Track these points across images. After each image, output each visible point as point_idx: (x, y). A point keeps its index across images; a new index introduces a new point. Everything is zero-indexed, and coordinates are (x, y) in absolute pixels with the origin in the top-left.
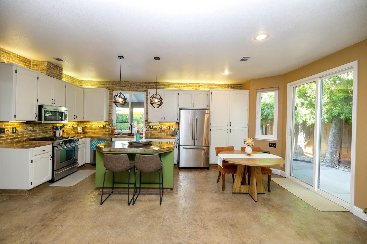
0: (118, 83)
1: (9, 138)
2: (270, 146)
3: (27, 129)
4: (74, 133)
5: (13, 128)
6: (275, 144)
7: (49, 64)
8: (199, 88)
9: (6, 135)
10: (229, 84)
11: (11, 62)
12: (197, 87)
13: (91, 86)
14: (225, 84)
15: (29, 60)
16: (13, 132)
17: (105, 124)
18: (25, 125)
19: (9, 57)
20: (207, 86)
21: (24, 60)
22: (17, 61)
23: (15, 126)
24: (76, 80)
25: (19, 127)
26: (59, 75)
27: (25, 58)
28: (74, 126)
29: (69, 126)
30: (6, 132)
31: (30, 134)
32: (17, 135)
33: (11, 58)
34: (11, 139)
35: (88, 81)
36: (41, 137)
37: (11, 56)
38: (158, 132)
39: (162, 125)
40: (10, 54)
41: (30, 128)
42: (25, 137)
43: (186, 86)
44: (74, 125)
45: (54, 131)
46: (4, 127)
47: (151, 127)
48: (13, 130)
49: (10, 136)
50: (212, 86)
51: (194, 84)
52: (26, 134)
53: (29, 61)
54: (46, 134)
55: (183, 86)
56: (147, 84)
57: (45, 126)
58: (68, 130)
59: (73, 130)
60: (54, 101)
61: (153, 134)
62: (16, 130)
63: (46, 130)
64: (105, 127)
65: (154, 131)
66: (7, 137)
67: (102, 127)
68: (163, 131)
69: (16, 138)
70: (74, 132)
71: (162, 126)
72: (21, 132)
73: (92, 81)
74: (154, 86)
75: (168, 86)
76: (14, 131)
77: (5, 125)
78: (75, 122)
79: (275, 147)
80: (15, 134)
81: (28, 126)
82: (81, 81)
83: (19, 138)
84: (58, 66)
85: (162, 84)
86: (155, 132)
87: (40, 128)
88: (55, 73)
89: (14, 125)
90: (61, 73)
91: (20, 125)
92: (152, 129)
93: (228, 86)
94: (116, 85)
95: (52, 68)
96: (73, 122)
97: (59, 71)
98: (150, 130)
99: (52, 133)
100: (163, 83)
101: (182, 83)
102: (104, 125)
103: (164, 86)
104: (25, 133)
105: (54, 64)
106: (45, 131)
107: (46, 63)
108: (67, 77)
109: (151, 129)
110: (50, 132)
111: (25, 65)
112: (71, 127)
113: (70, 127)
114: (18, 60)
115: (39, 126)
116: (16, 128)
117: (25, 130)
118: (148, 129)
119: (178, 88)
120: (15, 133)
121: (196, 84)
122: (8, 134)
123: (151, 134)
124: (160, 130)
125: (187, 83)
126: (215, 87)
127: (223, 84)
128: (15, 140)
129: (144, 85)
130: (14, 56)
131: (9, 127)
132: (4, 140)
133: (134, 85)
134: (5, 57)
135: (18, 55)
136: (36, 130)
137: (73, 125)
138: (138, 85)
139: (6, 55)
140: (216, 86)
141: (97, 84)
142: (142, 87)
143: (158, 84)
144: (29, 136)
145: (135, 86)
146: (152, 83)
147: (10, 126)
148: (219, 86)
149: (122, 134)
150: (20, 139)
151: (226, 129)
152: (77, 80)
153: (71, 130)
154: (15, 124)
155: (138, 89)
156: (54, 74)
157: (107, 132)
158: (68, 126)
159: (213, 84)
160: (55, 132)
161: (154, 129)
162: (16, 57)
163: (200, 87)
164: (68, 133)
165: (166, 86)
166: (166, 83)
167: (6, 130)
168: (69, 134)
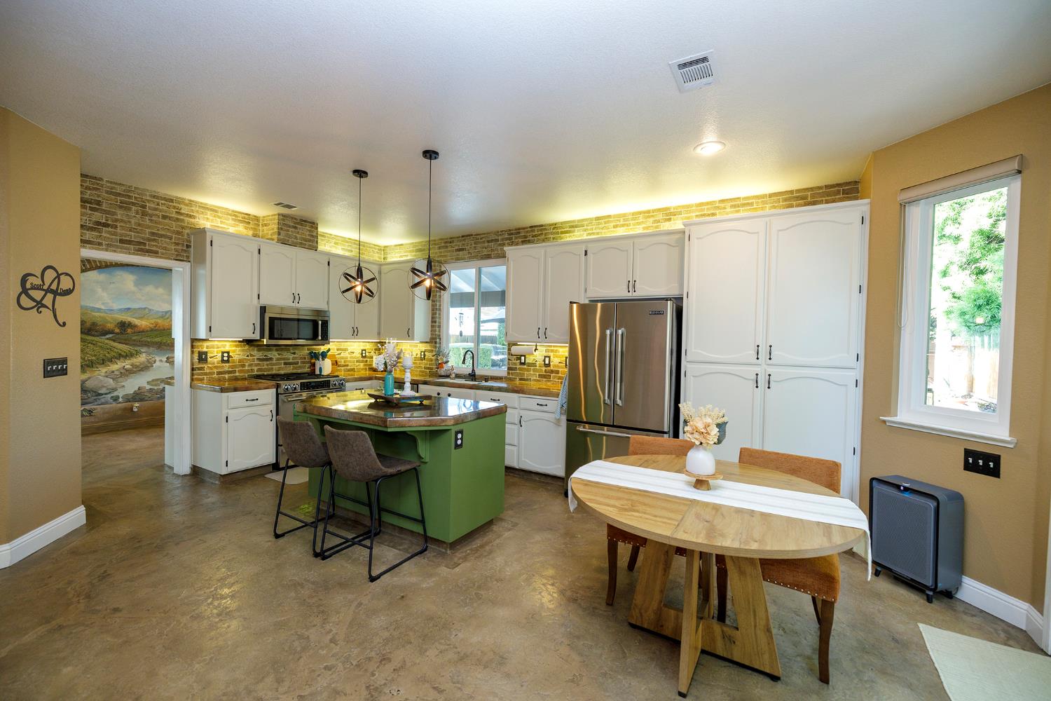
0: (450, 242)
1: (215, 371)
2: (967, 467)
3: (251, 355)
4: (366, 369)
5: (223, 353)
6: (996, 459)
7: (283, 220)
8: (667, 223)
9: (210, 366)
10: (792, 192)
11: (219, 225)
12: (659, 222)
13: (401, 256)
14: (771, 195)
15: (255, 216)
16: (223, 361)
17: (423, 349)
18: (247, 347)
19: (215, 217)
20: (698, 213)
21: (244, 218)
22: (231, 222)
23: (227, 349)
24: (372, 248)
25: (234, 351)
26: (310, 241)
27: (247, 214)
28: (364, 352)
29: (353, 353)
30: (209, 360)
31: (256, 365)
32: (230, 367)
33: (219, 217)
34: (219, 373)
35: (396, 246)
36: (282, 372)
37: (219, 214)
38: (539, 375)
39: (551, 354)
40: (216, 211)
41: (257, 354)
42: (248, 371)
43: (623, 225)
44: (365, 350)
45: (313, 361)
46: (205, 350)
47: (523, 358)
48: (223, 356)
49: (216, 367)
50: (718, 208)
51: (648, 212)
52: (250, 365)
53: (257, 219)
54: (296, 368)
55: (612, 224)
56: (512, 234)
57: (292, 352)
58: (350, 361)
59: (362, 361)
60: (297, 297)
61: (527, 380)
62: (229, 357)
63: (293, 359)
64: (425, 355)
65: (528, 370)
66: (210, 368)
67: (419, 356)
68: (552, 372)
69: (229, 372)
70: (365, 365)
71: (549, 357)
72: (240, 361)
73: (402, 245)
74: (531, 238)
75: (566, 232)
76: (225, 359)
77: (207, 347)
78: (369, 342)
79: (995, 473)
80: (227, 365)
81: (253, 350)
82: (385, 247)
83: (234, 372)
84: (305, 221)
85: (552, 227)
86: (532, 372)
87: (279, 354)
88: (298, 236)
89: (224, 346)
90: (314, 234)
91: (236, 346)
92: (524, 364)
93: (785, 200)
94: (447, 247)
95: (289, 226)
96: (361, 343)
97: (310, 231)
98: (520, 369)
99: (308, 365)
100: (555, 226)
101: (609, 216)
102: (421, 352)
103: (558, 233)
104: (247, 364)
105: (296, 219)
106: (291, 361)
107: (277, 217)
108: (347, 242)
109: (521, 364)
110: (304, 363)
111: (248, 228)
112: (357, 355)
113: (353, 355)
114: (233, 219)
115: (277, 350)
116: (228, 353)
117: (248, 356)
118: (515, 364)
119: (598, 233)
120: (228, 361)
121: (654, 211)
122: (214, 363)
123: (520, 379)
124: (544, 369)
125: (624, 215)
126: (729, 210)
127: (764, 196)
128: (227, 376)
129: (507, 239)
130: (224, 213)
131: (216, 350)
132: (206, 374)
133: (484, 242)
134: (208, 219)
135: (233, 211)
136: (271, 359)
137: (362, 350)
138: (492, 241)
139: (209, 214)
140: (732, 206)
141: (410, 251)
142: (500, 245)
143: (541, 230)
144: (256, 368)
145: (486, 244)
146: (524, 228)
147: (218, 348)
148: (748, 204)
149: (453, 375)
150: (237, 374)
151: (750, 372)
152: (375, 245)
153: (357, 361)
154: (228, 344)
155: (492, 250)
156: (296, 238)
157: (428, 368)
158: (349, 351)
159: (722, 201)
160: (314, 365)
161: (529, 365)
162: (228, 214)
163: (669, 220)
164: (349, 368)
165: (562, 233)
166: (562, 223)
167: (209, 355)
168: (353, 370)
